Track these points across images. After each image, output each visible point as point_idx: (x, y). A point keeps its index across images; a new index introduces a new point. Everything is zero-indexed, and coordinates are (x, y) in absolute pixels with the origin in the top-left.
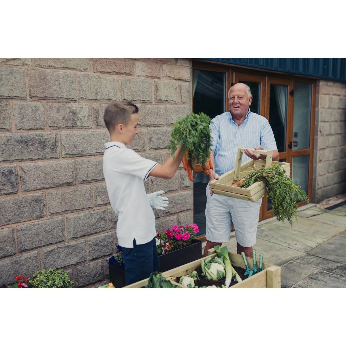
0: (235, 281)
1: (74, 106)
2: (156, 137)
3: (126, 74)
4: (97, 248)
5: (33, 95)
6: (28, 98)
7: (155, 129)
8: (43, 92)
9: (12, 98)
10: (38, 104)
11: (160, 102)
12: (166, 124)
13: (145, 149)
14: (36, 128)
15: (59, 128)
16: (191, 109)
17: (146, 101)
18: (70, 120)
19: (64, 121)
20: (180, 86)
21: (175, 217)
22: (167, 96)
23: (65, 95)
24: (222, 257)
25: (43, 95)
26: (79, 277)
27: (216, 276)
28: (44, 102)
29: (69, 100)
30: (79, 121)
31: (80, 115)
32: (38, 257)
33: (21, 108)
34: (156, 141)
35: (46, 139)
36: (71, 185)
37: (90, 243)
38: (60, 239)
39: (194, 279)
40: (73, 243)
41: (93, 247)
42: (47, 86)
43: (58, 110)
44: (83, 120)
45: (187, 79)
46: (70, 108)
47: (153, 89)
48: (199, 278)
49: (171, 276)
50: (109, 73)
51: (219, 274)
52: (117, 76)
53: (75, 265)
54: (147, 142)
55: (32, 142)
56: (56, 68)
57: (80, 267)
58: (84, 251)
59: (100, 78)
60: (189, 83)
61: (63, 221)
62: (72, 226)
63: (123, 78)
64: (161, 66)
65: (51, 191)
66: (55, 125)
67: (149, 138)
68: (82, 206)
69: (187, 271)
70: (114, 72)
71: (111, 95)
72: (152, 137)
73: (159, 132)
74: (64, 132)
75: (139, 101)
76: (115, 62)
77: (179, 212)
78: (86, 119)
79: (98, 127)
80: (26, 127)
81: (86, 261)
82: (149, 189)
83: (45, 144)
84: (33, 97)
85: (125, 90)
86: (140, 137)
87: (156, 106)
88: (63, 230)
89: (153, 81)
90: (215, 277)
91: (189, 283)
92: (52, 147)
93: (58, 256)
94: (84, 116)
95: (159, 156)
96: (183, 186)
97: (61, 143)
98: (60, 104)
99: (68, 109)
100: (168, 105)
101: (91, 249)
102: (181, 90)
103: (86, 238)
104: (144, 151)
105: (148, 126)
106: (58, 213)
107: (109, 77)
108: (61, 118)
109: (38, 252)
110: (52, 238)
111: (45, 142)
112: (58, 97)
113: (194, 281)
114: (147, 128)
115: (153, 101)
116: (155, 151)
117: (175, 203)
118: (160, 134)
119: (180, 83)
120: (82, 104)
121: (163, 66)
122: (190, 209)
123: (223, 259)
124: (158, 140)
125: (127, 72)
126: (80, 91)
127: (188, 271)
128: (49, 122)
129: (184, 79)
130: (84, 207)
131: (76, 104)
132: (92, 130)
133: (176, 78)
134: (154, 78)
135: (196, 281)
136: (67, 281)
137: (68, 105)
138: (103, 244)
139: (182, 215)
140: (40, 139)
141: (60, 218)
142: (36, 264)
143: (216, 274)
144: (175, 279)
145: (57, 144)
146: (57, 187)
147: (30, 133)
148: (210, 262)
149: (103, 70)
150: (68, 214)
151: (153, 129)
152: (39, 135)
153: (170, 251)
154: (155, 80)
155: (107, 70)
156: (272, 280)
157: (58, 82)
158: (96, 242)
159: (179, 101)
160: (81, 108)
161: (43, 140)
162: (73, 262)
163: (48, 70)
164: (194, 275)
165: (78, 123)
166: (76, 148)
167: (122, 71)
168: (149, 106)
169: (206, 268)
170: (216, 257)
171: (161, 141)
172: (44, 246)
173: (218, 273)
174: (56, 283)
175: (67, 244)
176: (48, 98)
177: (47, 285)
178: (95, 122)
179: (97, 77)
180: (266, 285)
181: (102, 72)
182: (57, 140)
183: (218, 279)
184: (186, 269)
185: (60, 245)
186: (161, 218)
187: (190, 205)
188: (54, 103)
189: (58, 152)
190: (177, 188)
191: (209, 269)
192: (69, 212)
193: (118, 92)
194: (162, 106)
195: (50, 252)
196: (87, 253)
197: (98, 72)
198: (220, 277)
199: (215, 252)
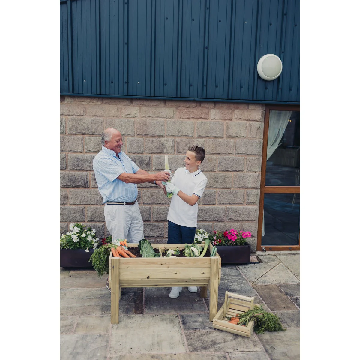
1: (163, 140)
2: (225, 162)
3: (203, 119)
5: (138, 134)
6: (136, 135)
7: (225, 156)
8: (144, 132)
9: (127, 136)
10: (141, 139)
11: (231, 137)
12: (235, 154)
13: (215, 170)
14: (138, 152)
15: (153, 153)
16: (261, 142)
17: (217, 137)
18: (159, 148)
19: (155, 149)
20: (250, 125)
21: (239, 224)
22: (236, 133)
23: (157, 133)
25: (144, 134)
28: (144, 137)
29: (159, 136)
30: (165, 149)
31: (166, 146)
33: (131, 141)
34: (224, 165)
35: (143, 159)
36: (157, 188)
38: (148, 219)
40: (156, 223)
42: (147, 128)
43: (153, 142)
44: (168, 149)
45: (257, 120)
46: (160, 141)
47: (225, 128)
49: (164, 247)
50: (189, 118)
52: (195, 120)
54: (217, 166)
55: (135, 160)
56: (153, 117)
57: (159, 240)
59: (182, 122)
60: (261, 122)
61: (150, 209)
62: (156, 213)
63: (199, 121)
64: (233, 111)
65: (144, 189)
66: (150, 151)
67: (219, 162)
68: (164, 202)
69: (177, 248)
70: (193, 117)
71: (190, 133)
72: (221, 162)
73: (228, 159)
74: (155, 155)
75: (212, 137)
76: (193, 111)
77: (243, 221)
78: (170, 148)
79: (179, 153)
80: (133, 152)
82: (217, 199)
83: (143, 162)
84: (138, 135)
85: (201, 129)
86: (211, 162)
87: (227, 140)
88: (150, 214)
89: (225, 122)
92: (147, 164)
93: (146, 229)
94: (169, 146)
95: (226, 177)
96: (248, 202)
97: (153, 162)
98: (154, 139)
99: (159, 142)
100: (238, 140)
102: (251, 127)
103: (165, 223)
104: (214, 171)
105: (219, 154)
106: (147, 204)
107: (189, 121)
108: (154, 147)
111: (142, 161)
112: (153, 135)
114: (218, 155)
115: (225, 136)
116: (225, 172)
117: (239, 213)
118: (228, 160)
119: (251, 122)
120: (168, 139)
121: (236, 111)
122: (254, 221)
124: (226, 164)
125: (203, 117)
126: (167, 130)
128: (147, 149)
129: (254, 119)
130: (165, 203)
131: (165, 138)
132: (174, 155)
133: (247, 119)
134: (226, 120)
137: (159, 139)
139: (245, 224)
140: (140, 159)
141: (149, 206)
145: (150, 162)
146: (148, 188)
147: (135, 155)
149: (184, 117)
150: (154, 206)
151: (222, 156)
152: (140, 157)
154: (227, 121)
155: (188, 117)
157: (153, 126)
159: (249, 137)
160: (168, 141)
161: (141, 160)
162: (155, 235)
163: (148, 119)
164: (176, 251)
165: (165, 151)
166: (162, 165)
167: (199, 117)
168: (221, 140)
169: (187, 249)
171: (229, 166)
175: (152, 224)
176: (147, 135)
178: (177, 150)
179: (180, 121)
180: (210, 267)
181: (183, 118)
182: (150, 160)
185: (148, 223)
186: (226, 222)
187: (254, 217)
188: (151, 138)
189: (151, 167)
190: (242, 202)
192: (155, 204)
193: (195, 130)
194: (232, 140)
196: (165, 233)
197: (181, 118)
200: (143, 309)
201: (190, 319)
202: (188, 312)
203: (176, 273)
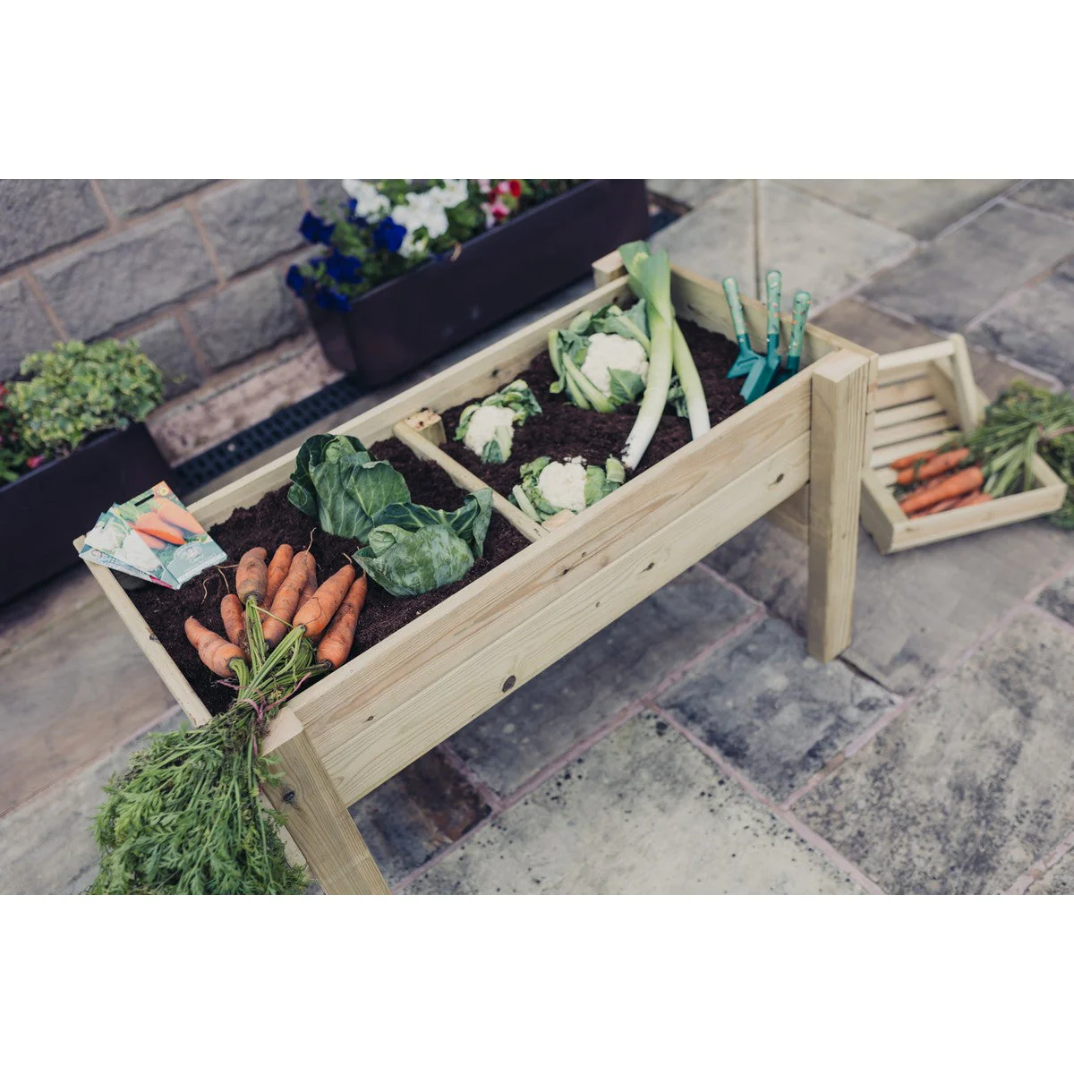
0: (680, 414)
4: (243, 232)
24: (642, 302)
26: (209, 340)
27: (609, 395)
32: (30, 299)
37: (210, 218)
38: (86, 224)
39: (516, 411)
40: (142, 228)
41: (225, 229)
48: (540, 404)
49: (424, 410)
51: (620, 386)
53: (182, 300)
57: (200, 306)
58: (196, 252)
69: (495, 373)
81: (214, 282)
90: (602, 398)
91: (489, 438)
93: (102, 285)
101: (220, 240)
103: (188, 202)
109: (21, 284)
110: (50, 224)
113: (515, 424)
123: (646, 311)
127: (500, 374)
135: (521, 424)
136: (128, 387)
138: (259, 214)
142: (31, 324)
143: (605, 387)
144: (437, 424)
148: (590, 331)
153: (513, 215)
156: (831, 413)
158: (230, 210)
164: (516, 400)
169: (567, 359)
170: (615, 309)
172: (33, 258)
173: (614, 384)
174: (91, 398)
175: (122, 238)
177: (58, 415)
180: (810, 429)
183: (614, 404)
184: (491, 368)
185: (97, 244)
191: (579, 365)
195: (68, 274)
196: (211, 256)
198: (624, 395)
199: (623, 271)
200: (462, 779)
201: (730, 704)
202: (682, 665)
203: (651, 566)
